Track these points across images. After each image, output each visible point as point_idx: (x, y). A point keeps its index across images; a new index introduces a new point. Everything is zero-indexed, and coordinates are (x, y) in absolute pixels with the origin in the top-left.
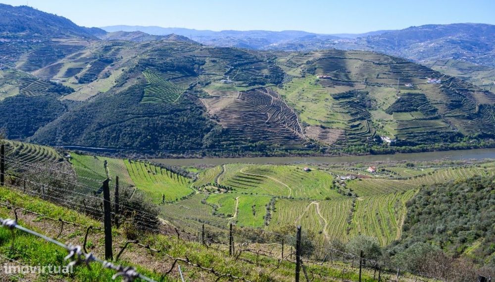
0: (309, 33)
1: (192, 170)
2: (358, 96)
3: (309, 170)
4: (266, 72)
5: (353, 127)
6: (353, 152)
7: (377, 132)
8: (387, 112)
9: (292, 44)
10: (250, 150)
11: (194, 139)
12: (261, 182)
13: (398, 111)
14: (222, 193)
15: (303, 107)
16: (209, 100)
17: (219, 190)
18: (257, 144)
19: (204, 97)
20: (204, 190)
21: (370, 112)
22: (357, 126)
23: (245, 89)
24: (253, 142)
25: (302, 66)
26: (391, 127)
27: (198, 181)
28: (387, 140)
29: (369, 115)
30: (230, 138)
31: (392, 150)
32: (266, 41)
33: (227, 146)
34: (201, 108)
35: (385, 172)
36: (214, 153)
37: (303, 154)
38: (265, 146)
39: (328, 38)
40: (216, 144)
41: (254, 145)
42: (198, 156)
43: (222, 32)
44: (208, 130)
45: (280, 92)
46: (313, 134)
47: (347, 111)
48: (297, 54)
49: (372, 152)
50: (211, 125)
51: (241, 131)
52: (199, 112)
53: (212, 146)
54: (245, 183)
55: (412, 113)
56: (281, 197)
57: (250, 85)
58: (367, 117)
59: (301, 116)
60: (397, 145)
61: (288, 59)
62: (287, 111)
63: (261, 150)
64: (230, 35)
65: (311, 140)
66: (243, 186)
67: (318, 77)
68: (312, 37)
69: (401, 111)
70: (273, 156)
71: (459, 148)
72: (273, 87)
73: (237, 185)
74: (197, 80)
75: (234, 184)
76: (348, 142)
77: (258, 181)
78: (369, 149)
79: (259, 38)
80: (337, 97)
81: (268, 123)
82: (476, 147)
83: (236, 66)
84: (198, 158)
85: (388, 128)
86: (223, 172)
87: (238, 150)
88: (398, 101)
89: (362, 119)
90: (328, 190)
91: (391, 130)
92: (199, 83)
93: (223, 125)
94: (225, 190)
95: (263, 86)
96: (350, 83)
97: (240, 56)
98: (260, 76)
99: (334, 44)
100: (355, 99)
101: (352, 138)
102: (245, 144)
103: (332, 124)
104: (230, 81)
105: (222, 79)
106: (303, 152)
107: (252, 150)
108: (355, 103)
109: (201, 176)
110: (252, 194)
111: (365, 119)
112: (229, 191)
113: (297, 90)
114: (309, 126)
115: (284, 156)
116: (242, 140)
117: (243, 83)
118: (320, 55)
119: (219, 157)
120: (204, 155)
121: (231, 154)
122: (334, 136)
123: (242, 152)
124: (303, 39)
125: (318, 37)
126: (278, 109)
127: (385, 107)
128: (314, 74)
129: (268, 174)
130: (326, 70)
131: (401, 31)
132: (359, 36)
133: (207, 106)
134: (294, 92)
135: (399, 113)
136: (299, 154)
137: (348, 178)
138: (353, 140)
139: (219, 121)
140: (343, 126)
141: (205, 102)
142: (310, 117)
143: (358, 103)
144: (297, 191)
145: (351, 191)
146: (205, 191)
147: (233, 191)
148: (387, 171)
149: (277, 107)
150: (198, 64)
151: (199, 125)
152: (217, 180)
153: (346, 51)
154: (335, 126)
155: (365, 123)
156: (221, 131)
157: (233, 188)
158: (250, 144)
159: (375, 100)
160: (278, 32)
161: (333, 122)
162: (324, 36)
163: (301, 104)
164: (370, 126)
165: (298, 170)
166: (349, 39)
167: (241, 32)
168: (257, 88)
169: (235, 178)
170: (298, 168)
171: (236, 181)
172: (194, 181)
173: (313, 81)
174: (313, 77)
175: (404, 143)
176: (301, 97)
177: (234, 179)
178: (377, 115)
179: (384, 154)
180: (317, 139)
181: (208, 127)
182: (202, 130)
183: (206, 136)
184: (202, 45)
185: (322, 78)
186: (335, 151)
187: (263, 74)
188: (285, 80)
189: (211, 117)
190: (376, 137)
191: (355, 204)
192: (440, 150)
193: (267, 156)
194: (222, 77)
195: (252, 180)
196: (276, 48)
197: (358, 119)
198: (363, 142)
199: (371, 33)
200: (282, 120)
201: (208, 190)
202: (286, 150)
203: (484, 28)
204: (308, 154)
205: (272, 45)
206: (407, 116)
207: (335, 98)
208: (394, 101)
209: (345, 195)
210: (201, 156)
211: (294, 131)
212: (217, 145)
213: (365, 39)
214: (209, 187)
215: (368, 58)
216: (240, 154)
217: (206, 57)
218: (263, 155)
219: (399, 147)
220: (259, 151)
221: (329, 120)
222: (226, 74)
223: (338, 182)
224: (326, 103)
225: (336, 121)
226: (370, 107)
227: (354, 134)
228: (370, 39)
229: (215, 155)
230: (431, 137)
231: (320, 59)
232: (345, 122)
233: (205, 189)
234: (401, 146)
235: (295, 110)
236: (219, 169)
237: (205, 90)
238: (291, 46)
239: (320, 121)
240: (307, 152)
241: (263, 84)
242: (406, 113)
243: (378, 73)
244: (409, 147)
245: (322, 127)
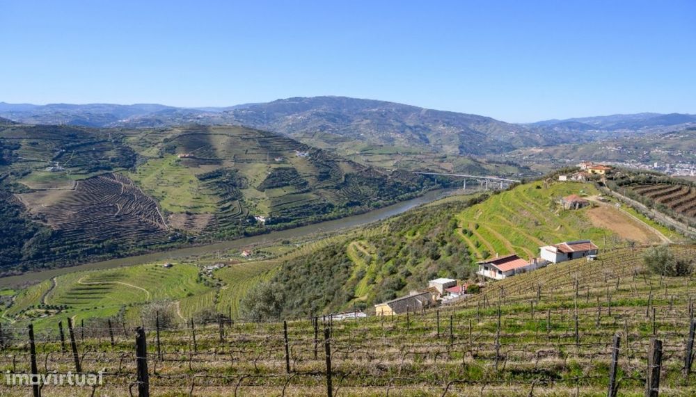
0: (167, 107)
1: (6, 292)
2: (227, 175)
3: (170, 266)
4: (112, 154)
5: (223, 209)
6: (225, 238)
7: (251, 212)
8: (259, 190)
9: (144, 120)
10: (95, 253)
11: (8, 250)
12: (109, 290)
13: (270, 188)
14: (52, 315)
15: (163, 192)
16: (31, 196)
17: (47, 313)
18: (105, 243)
19: (21, 192)
20: (24, 316)
21: (241, 191)
22: (228, 207)
23: (84, 177)
24: (99, 242)
25: (159, 145)
26: (264, 204)
27: (15, 306)
28: (262, 219)
29: (240, 195)
30: (65, 241)
31: (267, 229)
32: (113, 117)
33: (60, 252)
34: (16, 206)
35: (261, 254)
36: (41, 264)
37: (166, 248)
38: (116, 246)
39: (191, 113)
40: (43, 252)
41: (100, 246)
42: (15, 272)
43: (49, 106)
44: (30, 236)
45: (133, 177)
46: (179, 222)
47: (216, 192)
48: (151, 132)
49: (247, 235)
50: (34, 228)
51: (82, 231)
52: (14, 213)
53: (38, 256)
54: (86, 296)
55: (284, 188)
56: (133, 304)
57: (90, 171)
58: (238, 197)
59: (162, 203)
60: (272, 223)
61: (141, 137)
62: (143, 199)
63: (111, 251)
64: (60, 110)
65: (176, 230)
66: (84, 301)
67: (179, 156)
68: (171, 111)
69: (273, 188)
70: (128, 256)
71: (331, 219)
72: (122, 172)
73: (74, 300)
74: (9, 169)
75: (69, 301)
76: (219, 227)
77: (104, 291)
78: (243, 232)
79: (102, 113)
80: (202, 178)
81: (117, 217)
82: (345, 216)
83: (68, 149)
84: (15, 275)
85: (261, 206)
86: (53, 287)
87: (77, 255)
88: (269, 177)
89: (233, 199)
90: (194, 285)
91: (264, 208)
92: (12, 174)
93: (52, 225)
94: (57, 311)
95: (110, 172)
96: (218, 162)
97: (74, 136)
98: (104, 159)
99: (198, 118)
100: (223, 179)
101: (224, 222)
102: (87, 247)
103: (200, 209)
104: (61, 168)
105: (49, 166)
106: (167, 245)
107: (98, 253)
108: (224, 183)
109: (19, 301)
110: (96, 308)
111: (236, 199)
112: (62, 311)
113: (154, 174)
114: (172, 214)
115: (142, 254)
116: (83, 242)
117: (80, 170)
118: (180, 131)
119: (50, 269)
120: (25, 269)
121: (68, 262)
122: (202, 222)
123: (84, 257)
124: (160, 114)
125: (179, 111)
126: (131, 198)
127: (257, 184)
128: (174, 153)
129: (118, 279)
130: (188, 148)
131: (269, 103)
132: (226, 110)
133: (27, 204)
134: (152, 175)
135: (271, 190)
136: (161, 249)
137: (216, 266)
138: (224, 225)
139: (46, 221)
140: (212, 210)
141: (24, 199)
142: (172, 203)
143: (227, 182)
144: (156, 295)
145: (220, 280)
146: (25, 317)
147: (69, 310)
148: (262, 252)
149: (129, 196)
150: (9, 148)
151: (14, 230)
152: (43, 300)
153: (209, 126)
154: (202, 211)
155: (236, 203)
156: (50, 234)
157: (68, 305)
158: (94, 246)
159: (246, 178)
160: (128, 106)
161: (201, 207)
162: (186, 110)
163: (160, 189)
164: (243, 206)
165: (157, 268)
166: (215, 113)
167: (77, 105)
168: (101, 175)
169: (70, 292)
170: (156, 266)
171: (73, 296)
172: (9, 307)
173: (173, 162)
174: (174, 157)
175: (279, 221)
176: (160, 181)
177: (69, 294)
178: (249, 194)
179: (259, 235)
180: (184, 229)
181: (30, 231)
182: (20, 236)
183: (26, 244)
184: (14, 123)
185: (185, 157)
186: (205, 239)
187: (108, 156)
188: (138, 162)
189: (33, 217)
190: (249, 218)
191: (219, 295)
192: (314, 223)
193: (120, 256)
194: (48, 163)
195: (95, 291)
196: (126, 124)
197: (229, 200)
198: (236, 224)
199: (238, 106)
200: (137, 211)
201: (30, 316)
202: (145, 246)
203: (345, 101)
204: (172, 247)
205: (120, 121)
206: (279, 192)
207: (200, 179)
208: (264, 177)
209: (213, 287)
210: (20, 272)
211: (154, 222)
212: (45, 253)
213: (231, 113)
214: (32, 311)
215: (235, 133)
216: (81, 260)
217: (22, 138)
218: (114, 257)
219: (274, 225)
220: (108, 252)
221: (196, 205)
222: (53, 160)
223: (205, 273)
224: (190, 186)
225: (203, 205)
226: (241, 185)
227: (225, 217)
228: (237, 112)
229: (43, 267)
230: (305, 210)
231: (180, 136)
232: (215, 205)
233: (26, 315)
234: (276, 224)
235: (153, 197)
236: (47, 284)
237: (24, 182)
238: (146, 121)
239: (185, 207)
240: (172, 245)
241: (109, 169)
242: (277, 189)
243: (246, 148)
244: (283, 225)
245: (188, 213)
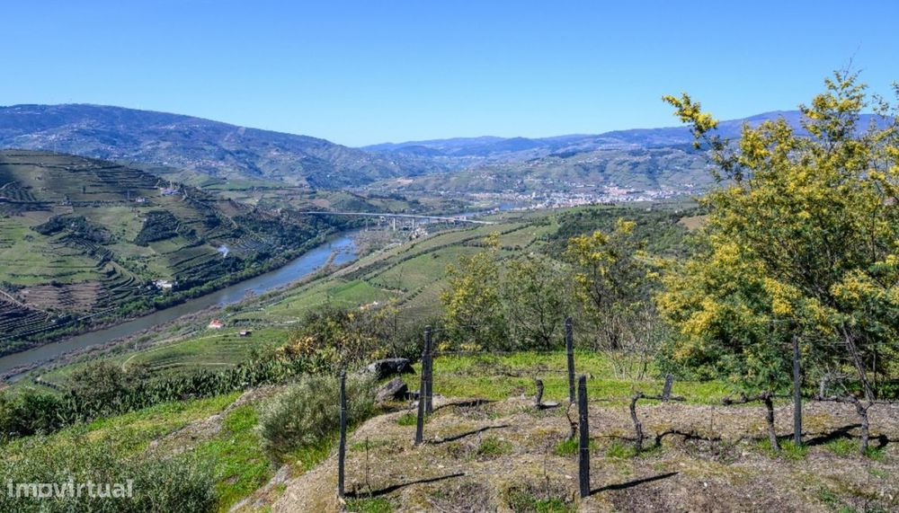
2: (73, 225)
5: (108, 274)
6: (133, 314)
7: (140, 276)
8: (139, 245)
13: (154, 241)
21: (106, 247)
22: (114, 271)
26: (160, 264)
28: (165, 285)
29: (109, 253)
31: (179, 297)
37: (55, 337)
46: (43, 300)
47: (81, 252)
49: (159, 307)
55: (173, 239)
58: (109, 256)
60: (182, 288)
69: (158, 240)
71: (248, 278)
76: (116, 299)
78: (151, 303)
82: (262, 272)
85: (154, 267)
88: (147, 225)
89: (107, 260)
91: (162, 269)
101: (117, 292)
103: (73, 277)
106: (56, 332)
111: (110, 260)
114: (24, 287)
115: (26, 349)
122: (85, 295)
127: (133, 236)
135: (158, 243)
138: (120, 296)
140: (94, 276)
143: (82, 236)
154: (78, 278)
159: (104, 228)
161: (71, 274)
175: (188, 285)
178: (123, 251)
179: (174, 305)
190: (149, 284)
192: (231, 284)
197: (105, 262)
198: (136, 294)
202: (23, 338)
204: (64, 335)
206: (170, 246)
207: (44, 233)
208: (139, 226)
219: (186, 291)
221: (60, 270)
225: (75, 270)
226: (103, 240)
227: (118, 285)
230: (213, 268)
232: (94, 269)
234: (188, 289)
239: (45, 276)
240: (61, 331)
242: (165, 242)
243: (82, 185)
244: (198, 289)
245: (55, 284)
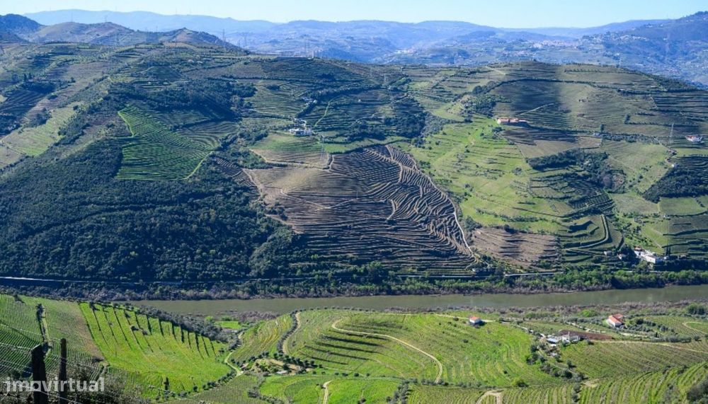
0: (479, 26)
1: (228, 324)
2: (586, 163)
3: (481, 324)
4: (387, 111)
5: (574, 228)
6: (574, 285)
7: (627, 241)
8: (646, 198)
9: (441, 51)
10: (354, 281)
11: (233, 257)
12: (377, 349)
13: (670, 196)
14: (293, 374)
15: (467, 186)
16: (265, 173)
17: (286, 368)
18: (369, 266)
19: (253, 167)
20: (254, 367)
21: (611, 196)
22: (584, 227)
23: (342, 149)
24: (359, 263)
25: (465, 98)
26: (657, 229)
27: (242, 349)
28: (648, 257)
29: (609, 203)
30: (310, 254)
31: (657, 279)
32: (387, 44)
33: (303, 271)
34: (246, 189)
35: (644, 325)
36: (275, 287)
37: (467, 287)
38: (385, 272)
39: (521, 38)
40: (279, 267)
41: (361, 269)
42: (240, 293)
43: (292, 24)
44: (261, 239)
45: (418, 153)
46: (490, 245)
47: (561, 195)
48: (453, 73)
49: (617, 284)
50: (268, 227)
51: (335, 240)
52: (242, 199)
53: (271, 273)
54: (344, 352)
55: (701, 198)
56: (419, 381)
57: (352, 139)
58: (604, 207)
59: (463, 205)
60: (669, 267)
61: (435, 82)
62: (433, 196)
63: (377, 281)
64: (307, 31)
65: (485, 258)
66: (338, 359)
67: (499, 121)
68: (486, 34)
69: (677, 196)
70: (403, 292)
72: (401, 144)
73: (325, 356)
74: (239, 128)
75: (318, 355)
76: (564, 262)
77: (371, 347)
78: (609, 277)
79: (372, 37)
80: (540, 166)
81: (391, 222)
83: (321, 98)
84: (239, 298)
85: (649, 231)
86: (295, 328)
87: (326, 280)
88: (671, 174)
89: (595, 212)
90: (522, 365)
91: (656, 236)
92: (242, 136)
93: (294, 226)
94: (300, 368)
95: (382, 142)
96: (565, 135)
97: (330, 77)
98: (374, 119)
99: (534, 50)
100: (579, 169)
101: (571, 254)
102: (342, 268)
103: (531, 224)
104: (310, 131)
105: (293, 126)
106: (469, 284)
107: (357, 282)
108: (579, 177)
109: (247, 338)
110: (357, 375)
111: (600, 213)
112: (308, 370)
113: (454, 151)
114: (480, 227)
115: (427, 293)
116: (336, 259)
117: (337, 136)
118: (504, 73)
119: (287, 296)
120: (253, 291)
121: (312, 289)
122: (533, 249)
123: (337, 284)
124: (465, 39)
125: (500, 35)
126: (414, 191)
127: (644, 187)
128: (490, 115)
129: (392, 333)
130: (519, 108)
131: (677, 21)
132: (586, 34)
133: (260, 187)
134: (448, 154)
135: (674, 199)
136: (458, 288)
137: (564, 338)
138: (574, 259)
139: (285, 218)
140: (553, 228)
141: (255, 177)
142: (481, 208)
143: (585, 177)
144: (453, 370)
145: (571, 366)
146: (256, 369)
147: (317, 370)
148: (649, 324)
149: (411, 188)
150: (239, 94)
151: (242, 226)
152: (281, 347)
153: (558, 65)
154: (535, 227)
155: (599, 220)
156: (290, 239)
157: (317, 363)
158: (352, 267)
159: (622, 172)
160: (412, 24)
161: (532, 220)
162: (511, 33)
163: (464, 180)
164: (612, 227)
165: (457, 323)
166: (566, 39)
167: (333, 23)
168: (367, 147)
169: (319, 340)
170: (457, 320)
171: (324, 348)
172: (233, 348)
173: (488, 131)
174: (490, 122)
175: (684, 264)
176: (463, 165)
177: (319, 344)
178: (625, 204)
179: (641, 287)
180: (500, 258)
181: (263, 230)
182: (248, 238)
183: (257, 252)
184: (247, 52)
185: (509, 123)
186: (537, 281)
187: (380, 115)
188: (429, 126)
189: (267, 208)
190: (624, 251)
191: (579, 395)
193: (390, 292)
194: (292, 122)
195: (357, 346)
196: (408, 60)
197: (586, 213)
198: (596, 261)
199: (612, 25)
200: (423, 215)
201: (263, 368)
202: (432, 281)
204: (477, 288)
205: (399, 52)
206: (689, 206)
207: (535, 168)
208: (660, 172)
209: (557, 375)
210: (246, 295)
211: (449, 238)
212: (281, 270)
213: (599, 40)
214: (265, 362)
215: (609, 80)
216: (332, 288)
217: (257, 78)
218: (381, 291)
219: (672, 273)
220: (372, 282)
221: (523, 214)
222: (300, 116)
223: (543, 347)
224: (517, 178)
225: (538, 216)
226: (611, 186)
227: (578, 245)
228: (611, 40)
229: (277, 291)
231: (503, 82)
232: (558, 220)
233: (257, 365)
234: (678, 270)
235: (450, 193)
236: (285, 321)
237: (257, 151)
238: (440, 53)
239: (504, 217)
240: (476, 283)
241: (381, 137)
242: (686, 200)
243: (628, 112)
244: (693, 273)
245: (508, 230)
